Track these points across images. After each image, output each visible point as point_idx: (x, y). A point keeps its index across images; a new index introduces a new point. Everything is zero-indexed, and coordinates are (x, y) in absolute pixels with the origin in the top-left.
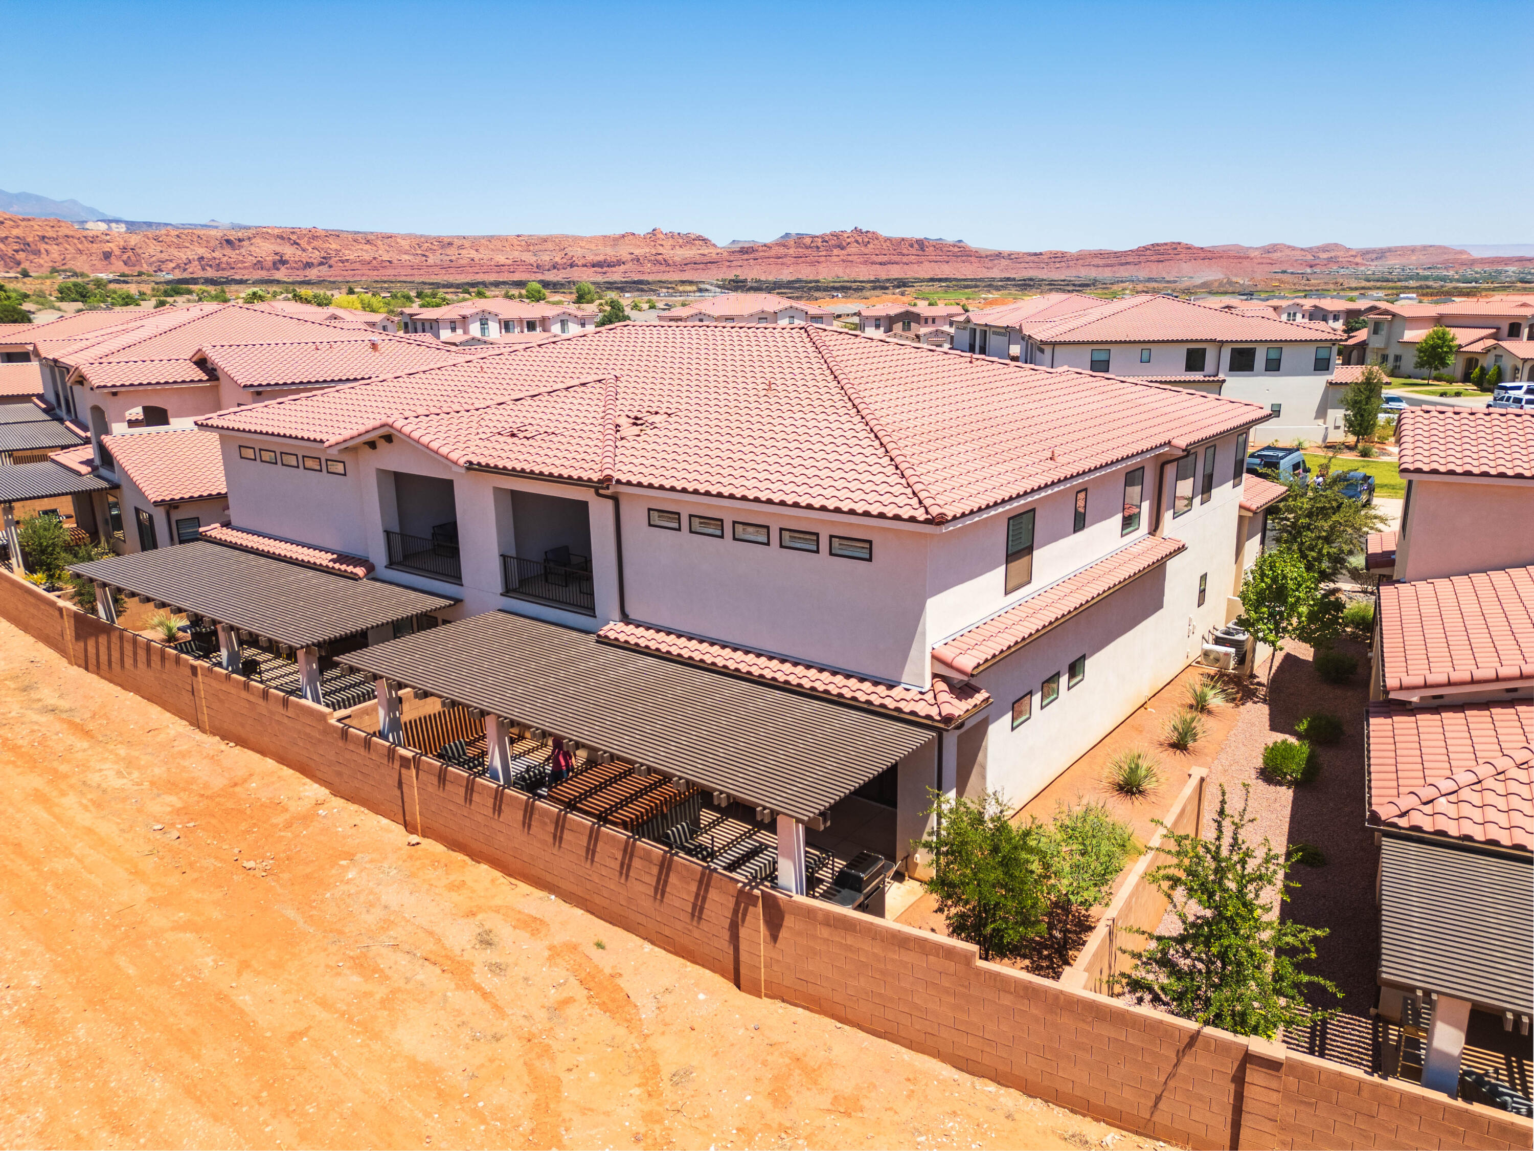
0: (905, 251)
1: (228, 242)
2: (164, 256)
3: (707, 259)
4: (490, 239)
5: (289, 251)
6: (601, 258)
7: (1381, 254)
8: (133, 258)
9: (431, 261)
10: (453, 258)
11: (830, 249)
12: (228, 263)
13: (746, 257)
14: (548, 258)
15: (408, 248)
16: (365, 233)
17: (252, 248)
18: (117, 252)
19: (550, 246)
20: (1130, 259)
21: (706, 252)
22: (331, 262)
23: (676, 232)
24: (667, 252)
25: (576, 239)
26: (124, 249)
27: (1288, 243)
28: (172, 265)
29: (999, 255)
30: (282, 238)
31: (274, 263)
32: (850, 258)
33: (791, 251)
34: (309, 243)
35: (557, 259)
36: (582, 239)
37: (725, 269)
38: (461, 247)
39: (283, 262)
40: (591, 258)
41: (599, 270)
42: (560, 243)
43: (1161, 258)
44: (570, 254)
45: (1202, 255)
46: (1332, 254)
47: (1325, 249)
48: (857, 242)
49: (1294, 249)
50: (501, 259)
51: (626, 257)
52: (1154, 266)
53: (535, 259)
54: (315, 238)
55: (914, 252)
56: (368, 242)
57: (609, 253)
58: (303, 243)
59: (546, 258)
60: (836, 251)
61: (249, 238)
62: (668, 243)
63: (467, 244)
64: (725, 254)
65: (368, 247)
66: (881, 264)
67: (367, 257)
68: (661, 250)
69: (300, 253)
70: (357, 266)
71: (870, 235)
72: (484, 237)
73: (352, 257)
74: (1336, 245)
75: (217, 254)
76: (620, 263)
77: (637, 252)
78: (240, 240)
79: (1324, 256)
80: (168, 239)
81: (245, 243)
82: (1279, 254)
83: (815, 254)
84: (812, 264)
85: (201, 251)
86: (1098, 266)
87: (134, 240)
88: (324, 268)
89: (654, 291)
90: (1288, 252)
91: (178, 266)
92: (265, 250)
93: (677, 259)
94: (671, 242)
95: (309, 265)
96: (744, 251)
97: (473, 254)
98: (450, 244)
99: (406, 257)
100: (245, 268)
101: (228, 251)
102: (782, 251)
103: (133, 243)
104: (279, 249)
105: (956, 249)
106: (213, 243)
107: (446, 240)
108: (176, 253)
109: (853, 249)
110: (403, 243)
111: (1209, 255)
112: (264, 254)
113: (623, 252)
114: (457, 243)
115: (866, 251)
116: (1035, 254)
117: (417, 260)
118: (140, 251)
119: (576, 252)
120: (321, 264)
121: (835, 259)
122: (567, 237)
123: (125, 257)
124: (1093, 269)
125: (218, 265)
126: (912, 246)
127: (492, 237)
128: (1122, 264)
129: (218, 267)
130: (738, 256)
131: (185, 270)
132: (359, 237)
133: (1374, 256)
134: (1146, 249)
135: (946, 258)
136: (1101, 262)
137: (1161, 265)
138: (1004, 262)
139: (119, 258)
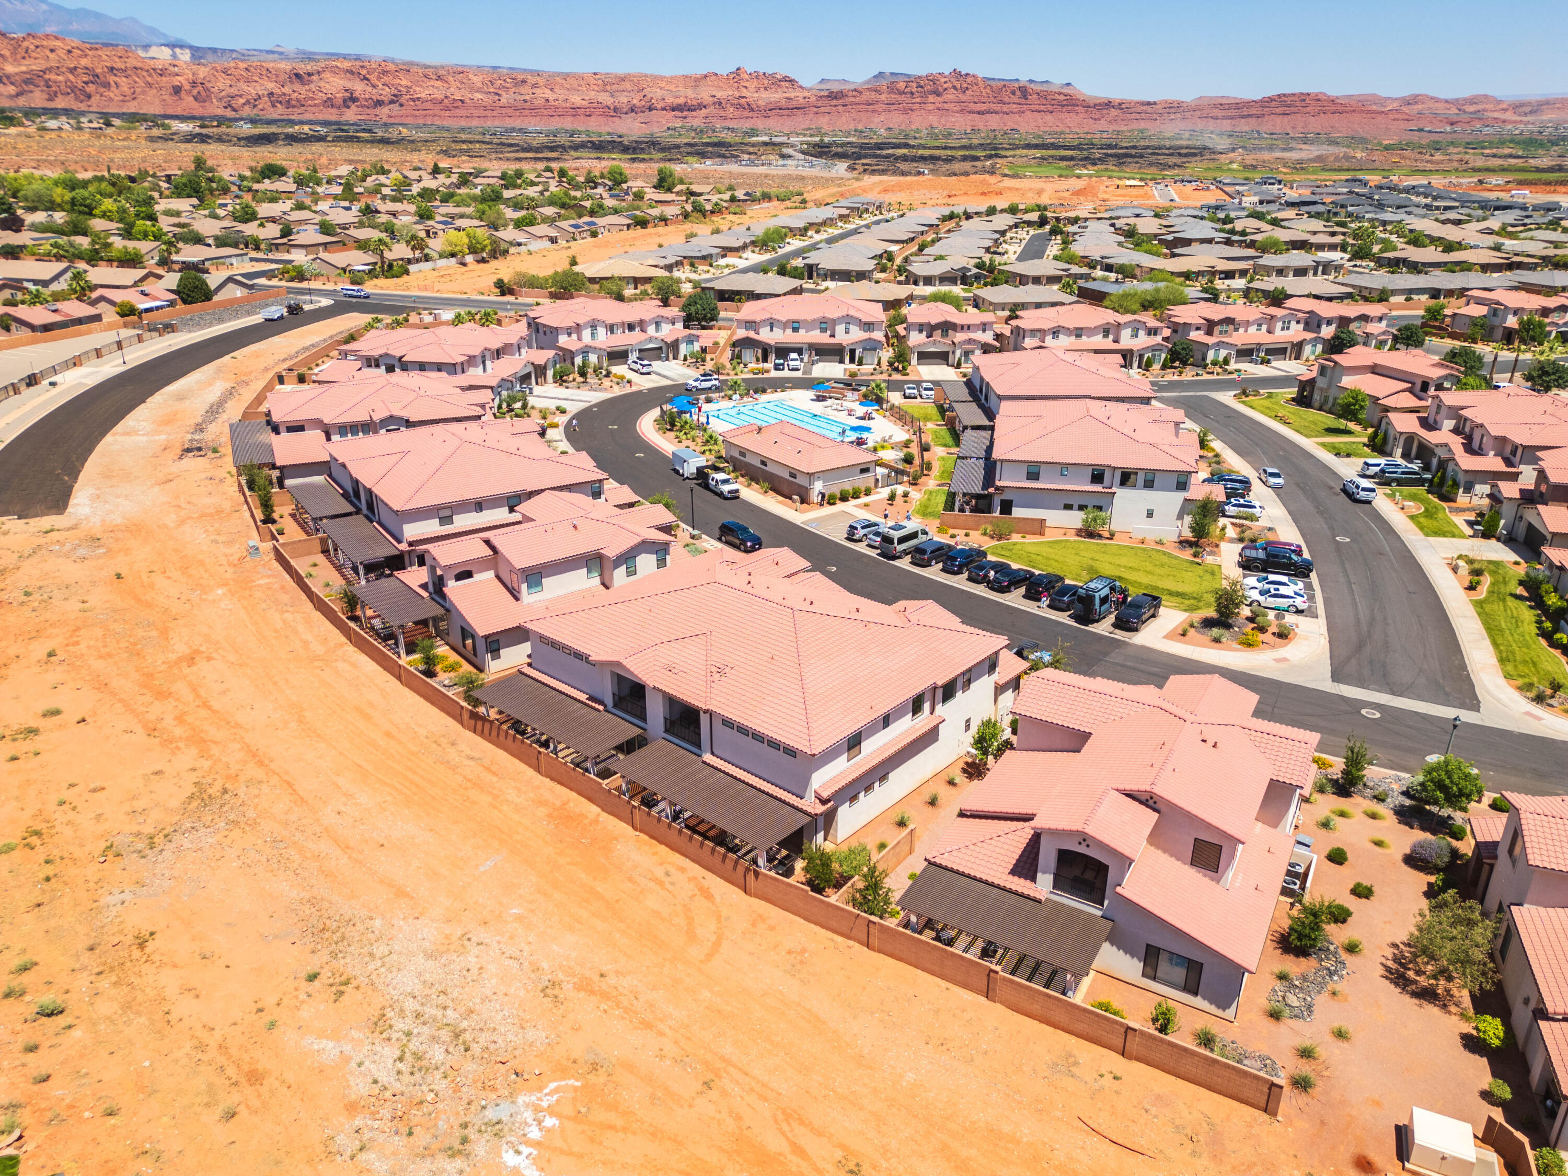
0: (1006, 99)
1: (297, 76)
2: (233, 91)
3: (794, 104)
4: (566, 76)
5: (359, 87)
6: (681, 101)
7: (1537, 107)
8: (203, 94)
9: (504, 101)
10: (527, 97)
11: (925, 95)
12: (298, 100)
13: (834, 102)
14: (625, 100)
15: (480, 85)
16: (435, 67)
17: (322, 84)
18: (187, 87)
19: (628, 86)
20: (1253, 111)
21: (792, 95)
22: (402, 100)
23: (762, 71)
24: (751, 95)
25: (655, 78)
26: (194, 84)
27: (1432, 93)
28: (242, 101)
29: (1108, 104)
30: (352, 73)
31: (345, 101)
32: (946, 106)
33: (883, 97)
34: (379, 78)
35: (635, 101)
36: (662, 78)
37: (811, 115)
38: (535, 86)
39: (354, 100)
40: (670, 100)
41: (680, 114)
42: (637, 82)
43: (1287, 110)
44: (649, 96)
45: (1333, 108)
46: (1480, 107)
47: (1472, 101)
48: (954, 87)
49: (1437, 100)
50: (576, 100)
51: (707, 99)
52: (1278, 120)
53: (612, 100)
54: (385, 73)
55: (1017, 100)
56: (439, 78)
57: (689, 95)
58: (373, 78)
59: (623, 99)
60: (931, 98)
61: (319, 72)
62: (752, 85)
63: (541, 82)
64: (813, 99)
65: (438, 83)
66: (979, 113)
67: (439, 96)
68: (745, 92)
69: (369, 89)
70: (428, 105)
71: (969, 80)
72: (559, 74)
73: (423, 95)
74: (1486, 96)
75: (286, 90)
76: (701, 106)
77: (719, 94)
78: (309, 74)
79: (1471, 109)
80: (236, 73)
81: (315, 78)
82: (1420, 107)
83: (909, 100)
84: (905, 112)
85: (271, 86)
86: (1216, 118)
87: (202, 72)
88: (395, 107)
89: (737, 156)
90: (1430, 104)
91: (248, 102)
92: (335, 85)
93: (761, 103)
94: (755, 83)
95: (379, 103)
96: (833, 96)
97: (548, 94)
98: (524, 82)
99: (478, 96)
100: (315, 105)
101: (297, 86)
102: (873, 96)
103: (201, 76)
104: (349, 85)
105: (1062, 98)
106: (283, 77)
107: (520, 77)
108: (245, 88)
109: (950, 96)
110: (475, 79)
111: (1340, 108)
112: (334, 91)
113: (704, 94)
114: (531, 80)
115: (963, 97)
116: (1149, 104)
117: (488, 100)
118: (209, 85)
119: (656, 93)
120: (392, 102)
121: (931, 107)
122: (646, 76)
123: (195, 92)
124: (1212, 122)
125: (288, 102)
126: (1013, 93)
127: (568, 74)
128: (1243, 117)
129: (288, 104)
130: (826, 101)
131: (255, 106)
132: (430, 72)
133: (1528, 109)
134: (1271, 99)
135: (1050, 108)
136: (1220, 114)
137: (1286, 118)
138: (1114, 112)
139: (189, 92)
